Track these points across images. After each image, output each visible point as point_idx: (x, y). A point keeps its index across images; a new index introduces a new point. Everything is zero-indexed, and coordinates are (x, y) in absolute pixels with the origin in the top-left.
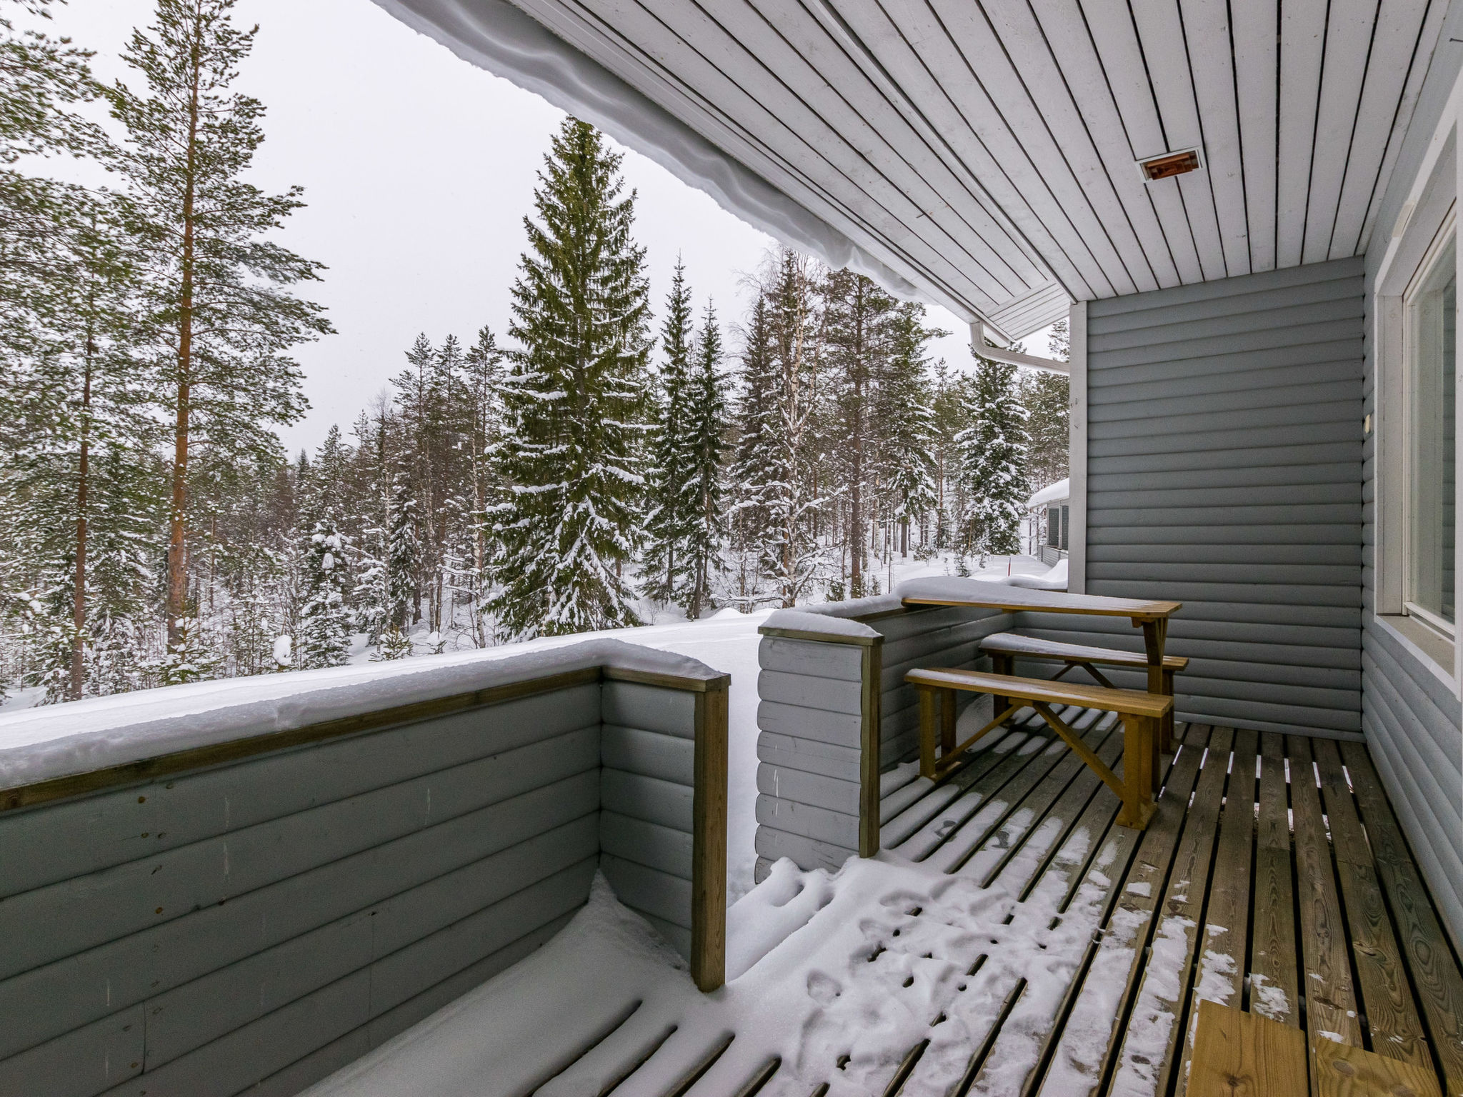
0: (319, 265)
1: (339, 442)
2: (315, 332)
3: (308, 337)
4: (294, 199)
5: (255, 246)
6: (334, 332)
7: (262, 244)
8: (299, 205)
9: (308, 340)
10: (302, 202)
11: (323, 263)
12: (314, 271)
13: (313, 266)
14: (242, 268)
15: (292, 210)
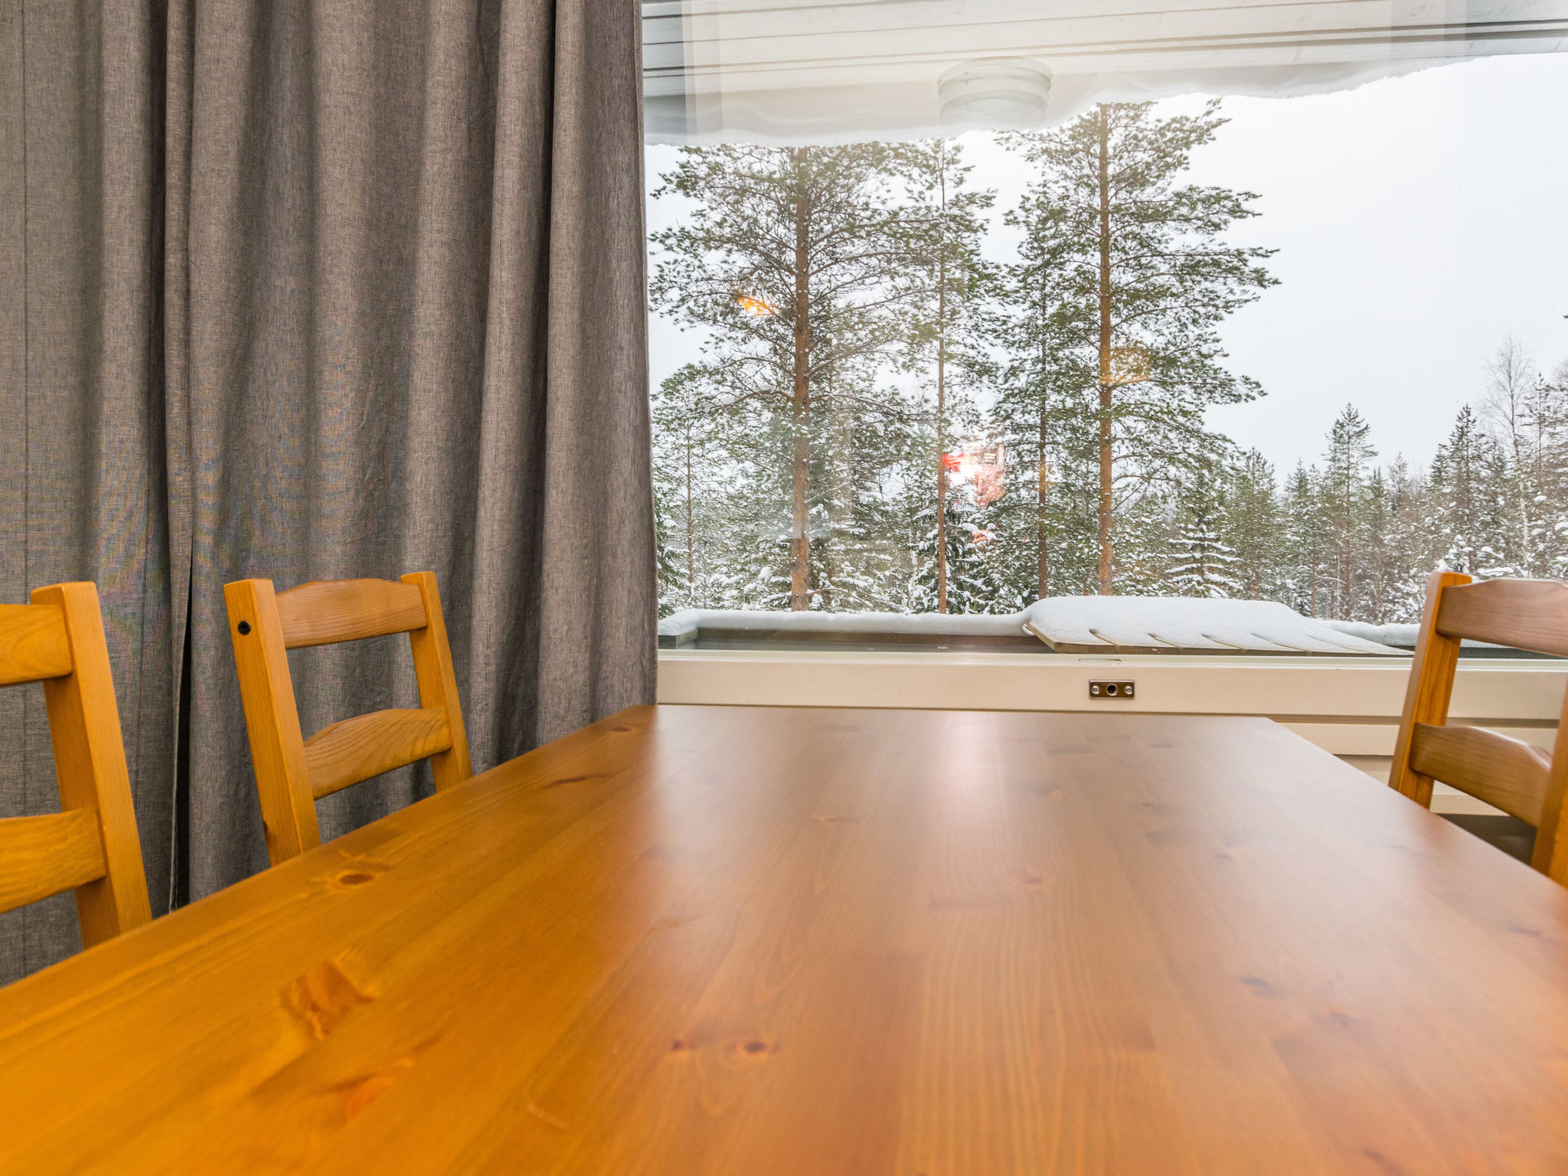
0: (1250, 195)
1: (1474, 431)
2: (1253, 289)
3: (1246, 297)
4: (1213, 118)
5: (1177, 195)
6: (1276, 282)
7: (1184, 190)
8: (1220, 122)
9: (1246, 301)
10: (1225, 117)
11: (1253, 192)
12: (1245, 206)
13: (1241, 199)
14: (1169, 229)
15: (1214, 132)
